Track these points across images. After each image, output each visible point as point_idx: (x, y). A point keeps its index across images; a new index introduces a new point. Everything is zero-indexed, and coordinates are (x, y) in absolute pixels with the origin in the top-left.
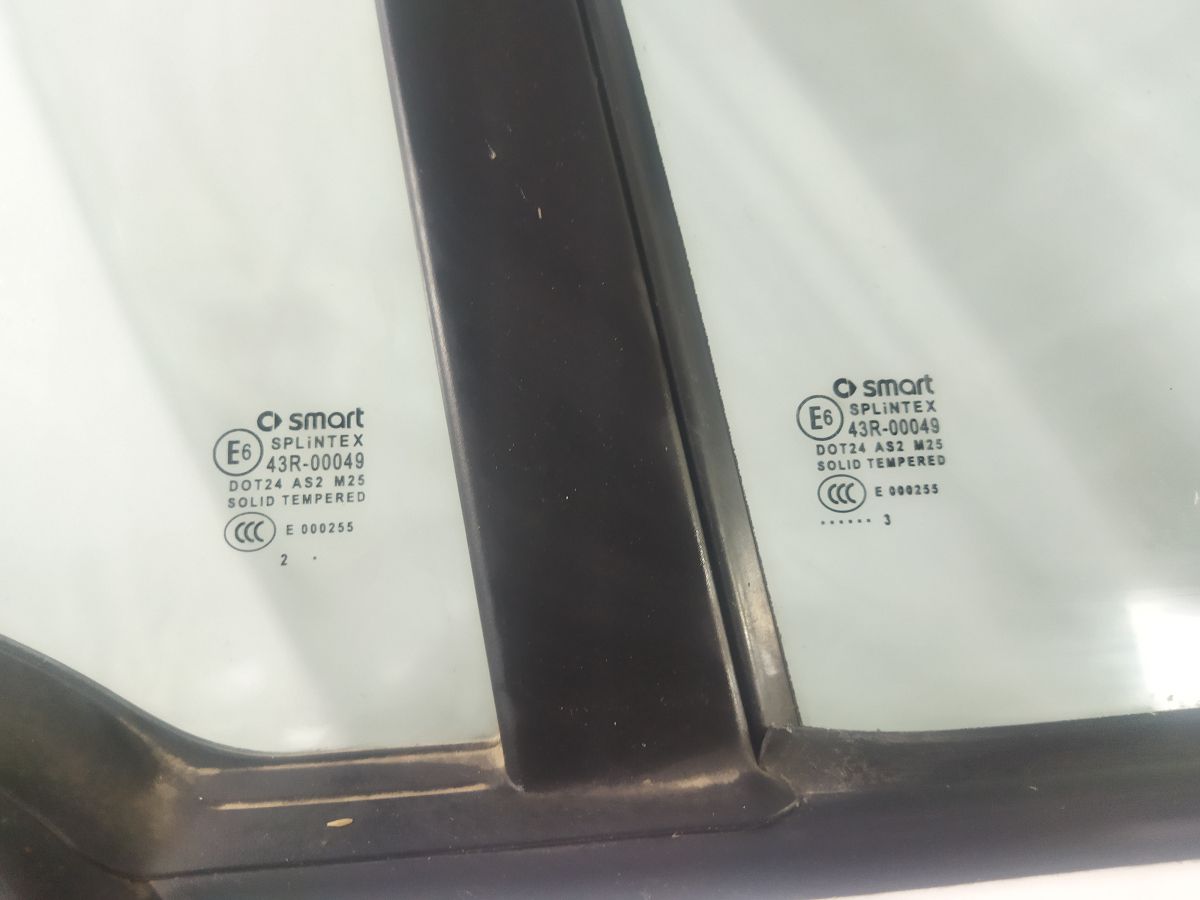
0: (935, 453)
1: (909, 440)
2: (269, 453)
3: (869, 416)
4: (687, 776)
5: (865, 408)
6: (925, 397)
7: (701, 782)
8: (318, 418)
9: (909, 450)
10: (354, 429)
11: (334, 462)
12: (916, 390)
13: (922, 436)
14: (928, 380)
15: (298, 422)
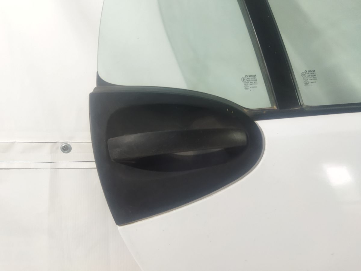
0: (316, 78)
1: (313, 77)
2: (247, 80)
3: (309, 74)
4: (295, 108)
5: (308, 74)
6: (314, 72)
7: (297, 108)
8: (251, 76)
9: (313, 78)
10: (255, 77)
11: (254, 80)
12: (313, 72)
13: (314, 77)
14: (314, 71)
15: (250, 76)
